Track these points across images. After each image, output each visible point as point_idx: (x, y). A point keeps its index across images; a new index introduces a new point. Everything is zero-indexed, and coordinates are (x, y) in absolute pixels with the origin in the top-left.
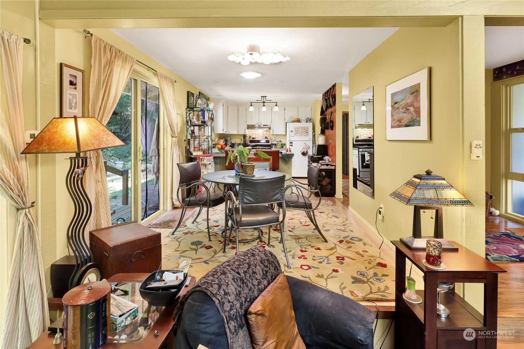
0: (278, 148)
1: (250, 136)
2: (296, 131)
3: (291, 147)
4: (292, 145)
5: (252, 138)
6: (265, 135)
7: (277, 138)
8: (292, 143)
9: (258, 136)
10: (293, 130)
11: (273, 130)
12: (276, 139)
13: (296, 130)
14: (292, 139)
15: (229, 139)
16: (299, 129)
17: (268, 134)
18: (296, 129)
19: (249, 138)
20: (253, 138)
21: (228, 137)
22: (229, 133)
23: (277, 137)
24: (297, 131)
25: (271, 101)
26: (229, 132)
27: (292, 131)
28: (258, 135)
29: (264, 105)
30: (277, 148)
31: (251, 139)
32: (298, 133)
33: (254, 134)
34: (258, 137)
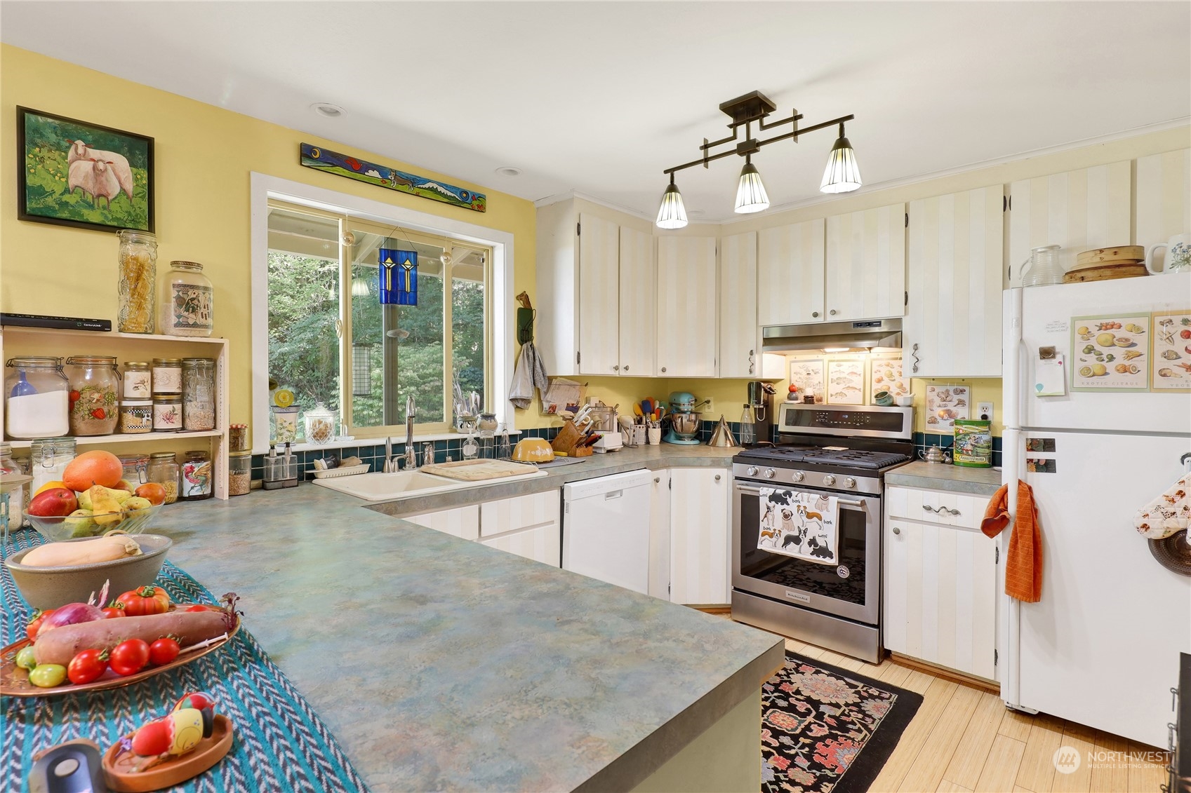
0: (966, 465)
1: (792, 390)
2: (1090, 350)
3: (1039, 481)
4: (1048, 466)
5: (801, 399)
6: (879, 381)
7: (961, 403)
8: (1049, 445)
9: (839, 388)
10: (1060, 342)
11: (916, 347)
12: (951, 406)
13: (1093, 342)
14: (1046, 416)
15: (685, 402)
16: (1119, 334)
17: (896, 375)
18: (1087, 334)
19: (789, 398)
20: (809, 400)
21: (680, 393)
22: (661, 375)
23: (963, 397)
24: (1106, 351)
25: (801, 124)
26: (664, 370)
27: (1047, 353)
28: (838, 381)
29: (749, 169)
30: (953, 463)
31: (797, 404)
32: (1110, 367)
33: (816, 379)
34: (841, 394)
